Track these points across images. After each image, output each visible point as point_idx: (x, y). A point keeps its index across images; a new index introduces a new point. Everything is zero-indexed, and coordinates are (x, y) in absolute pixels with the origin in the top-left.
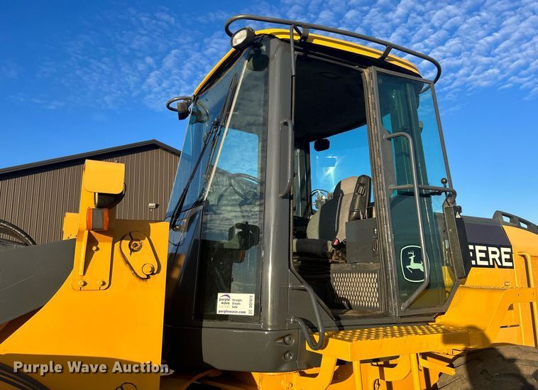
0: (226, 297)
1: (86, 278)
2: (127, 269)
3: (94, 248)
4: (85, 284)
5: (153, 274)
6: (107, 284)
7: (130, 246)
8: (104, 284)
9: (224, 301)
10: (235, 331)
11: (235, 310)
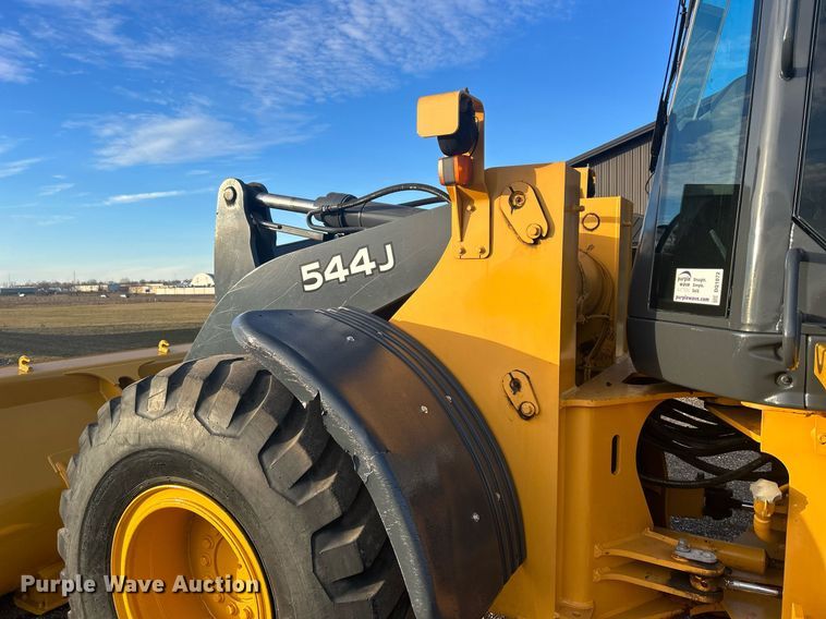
0: (686, 275)
1: (465, 244)
2: (512, 232)
3: (469, 208)
4: (463, 251)
5: (541, 237)
6: (488, 252)
7: (511, 200)
8: (483, 251)
9: (683, 282)
10: (693, 328)
11: (695, 295)
